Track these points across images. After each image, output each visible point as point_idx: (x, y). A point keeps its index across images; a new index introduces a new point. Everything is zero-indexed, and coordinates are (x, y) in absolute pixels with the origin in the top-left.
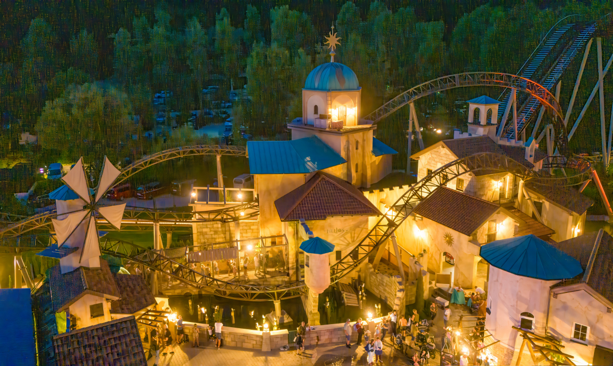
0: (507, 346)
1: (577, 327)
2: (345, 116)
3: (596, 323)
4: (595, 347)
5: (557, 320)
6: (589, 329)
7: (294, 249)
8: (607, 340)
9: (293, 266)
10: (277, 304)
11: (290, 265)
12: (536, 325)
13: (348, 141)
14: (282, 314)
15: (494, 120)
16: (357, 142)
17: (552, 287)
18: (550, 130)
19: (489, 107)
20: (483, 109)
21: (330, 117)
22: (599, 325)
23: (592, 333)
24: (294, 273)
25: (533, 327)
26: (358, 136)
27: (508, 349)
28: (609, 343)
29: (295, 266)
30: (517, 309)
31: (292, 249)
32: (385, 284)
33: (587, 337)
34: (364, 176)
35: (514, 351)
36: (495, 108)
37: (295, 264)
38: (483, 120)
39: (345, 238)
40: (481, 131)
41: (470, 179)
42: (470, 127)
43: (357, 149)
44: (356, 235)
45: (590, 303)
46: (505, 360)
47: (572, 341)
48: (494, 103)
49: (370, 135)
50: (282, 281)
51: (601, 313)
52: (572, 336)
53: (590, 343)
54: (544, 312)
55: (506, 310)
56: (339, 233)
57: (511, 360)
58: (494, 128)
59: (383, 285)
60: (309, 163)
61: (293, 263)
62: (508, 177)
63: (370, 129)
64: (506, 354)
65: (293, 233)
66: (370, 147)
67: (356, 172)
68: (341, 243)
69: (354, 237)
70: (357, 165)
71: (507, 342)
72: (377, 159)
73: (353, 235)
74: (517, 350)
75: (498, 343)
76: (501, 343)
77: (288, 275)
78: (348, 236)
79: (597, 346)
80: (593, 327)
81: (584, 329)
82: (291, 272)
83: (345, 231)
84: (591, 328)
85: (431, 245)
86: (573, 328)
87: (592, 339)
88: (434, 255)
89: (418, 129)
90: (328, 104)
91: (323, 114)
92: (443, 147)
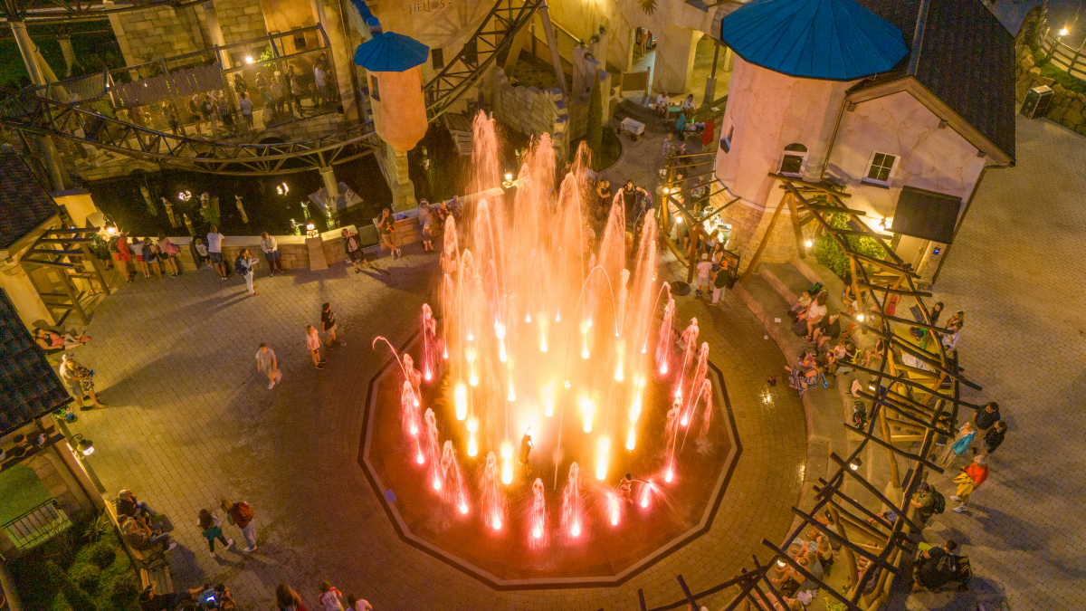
0: (752, 206)
1: (878, 157)
3: (914, 148)
4: (901, 189)
5: (846, 150)
6: (898, 158)
7: (345, 55)
8: (925, 176)
9: (347, 92)
10: (328, 175)
11: (342, 91)
12: (808, 164)
14: (341, 191)
17: (849, 92)
22: (918, 153)
23: (901, 166)
24: (352, 104)
25: (802, 168)
27: (753, 210)
28: (927, 181)
29: (352, 92)
30: (780, 138)
31: (341, 56)
32: (530, 107)
33: (891, 175)
35: (762, 213)
37: (351, 87)
39: (447, 20)
44: (470, 12)
45: (912, 113)
46: (745, 228)
47: (864, 183)
50: (331, 123)
51: (928, 129)
52: (866, 175)
53: (894, 184)
54: (826, 140)
55: (761, 143)
56: (434, 10)
57: (756, 227)
59: (526, 108)
61: (346, 85)
64: (748, 219)
65: (337, 20)
68: (441, 31)
69: (466, 15)
71: (753, 199)
73: (463, 12)
74: (770, 211)
75: (738, 201)
76: (742, 202)
77: (341, 110)
78: (453, 15)
79: (905, 187)
80: (906, 156)
81: (890, 160)
82: (346, 104)
83: (446, 6)
84: (902, 159)
85: (614, 15)
86: (871, 162)
87: (900, 177)
88: (618, 36)
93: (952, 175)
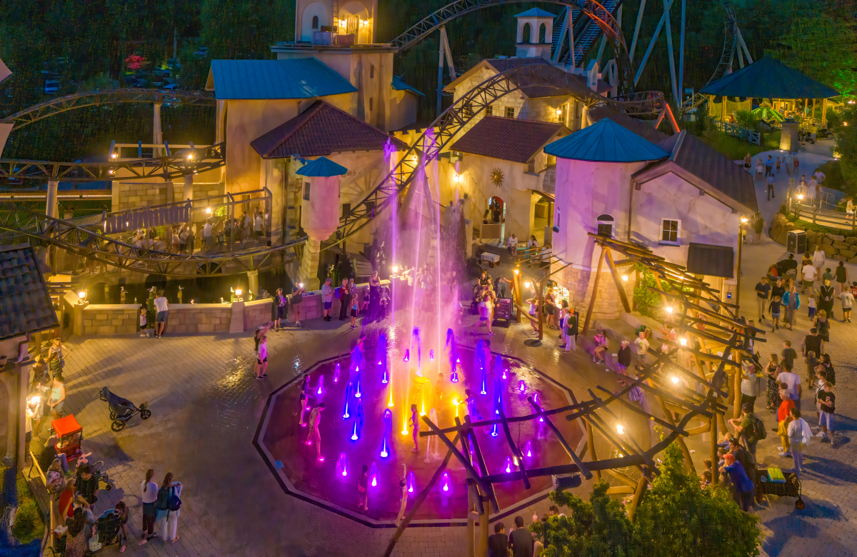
0: (581, 268)
1: (666, 223)
2: (357, 30)
3: (688, 212)
4: (688, 246)
5: (641, 219)
6: (680, 222)
7: (280, 204)
8: (702, 233)
9: (277, 230)
10: (253, 278)
11: (273, 229)
12: (617, 230)
13: (360, 63)
15: (549, 39)
16: (372, 68)
17: (633, 176)
18: (613, 67)
19: (542, 21)
20: (535, 23)
21: (335, 29)
22: (692, 216)
23: (684, 228)
24: (278, 240)
25: (613, 234)
26: (374, 59)
27: (583, 271)
28: (704, 237)
29: (280, 230)
30: (592, 211)
31: (277, 203)
33: (679, 236)
34: (380, 115)
35: (590, 272)
36: (549, 23)
37: (281, 226)
38: (535, 38)
39: (357, 185)
40: (533, 52)
41: (521, 106)
42: (519, 48)
43: (372, 76)
44: (372, 180)
45: (679, 188)
46: (579, 289)
47: (661, 244)
48: (549, 17)
49: (390, 58)
51: (692, 198)
52: (661, 238)
53: (682, 242)
54: (625, 211)
55: (579, 217)
56: (348, 177)
57: (587, 285)
58: (548, 49)
60: (305, 87)
61: (277, 225)
62: (569, 104)
63: (388, 50)
64: (580, 280)
65: (280, 178)
66: (389, 79)
67: (371, 109)
68: (351, 191)
69: (370, 182)
70: (371, 100)
71: (580, 262)
72: (399, 95)
73: (368, 179)
74: (594, 270)
75: (570, 266)
76: (574, 266)
77: (269, 244)
78: (361, 182)
79: (691, 244)
80: (684, 220)
81: (674, 225)
82: (274, 239)
83: (357, 175)
84: (682, 222)
85: (474, 192)
86: (662, 227)
87: (684, 237)
88: (477, 205)
89: (450, 64)
90: (334, 13)
91: (326, 24)
92: (487, 68)
93: (719, 230)
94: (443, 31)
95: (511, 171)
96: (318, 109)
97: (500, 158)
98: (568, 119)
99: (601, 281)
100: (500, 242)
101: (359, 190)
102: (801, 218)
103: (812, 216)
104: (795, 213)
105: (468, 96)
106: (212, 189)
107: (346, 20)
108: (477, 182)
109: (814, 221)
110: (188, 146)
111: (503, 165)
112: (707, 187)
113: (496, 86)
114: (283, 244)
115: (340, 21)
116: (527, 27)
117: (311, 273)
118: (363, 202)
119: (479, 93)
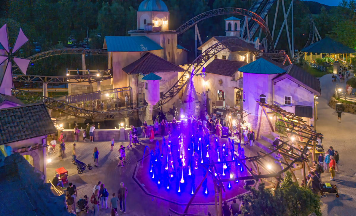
1: (286, 98)
2: (162, 25)
3: (294, 93)
4: (295, 106)
5: (277, 96)
6: (291, 97)
8: (300, 101)
9: (135, 102)
11: (133, 102)
12: (267, 100)
13: (164, 38)
15: (238, 29)
16: (169, 40)
17: (273, 80)
18: (265, 40)
19: (236, 22)
20: (233, 23)
21: (153, 25)
22: (296, 95)
23: (293, 99)
24: (136, 106)
25: (266, 102)
26: (169, 36)
27: (255, 116)
28: (301, 103)
29: (136, 103)
30: (258, 93)
31: (135, 92)
32: (188, 108)
33: (291, 103)
34: (173, 59)
36: (238, 23)
37: (136, 101)
38: (233, 28)
39: (165, 85)
40: (232, 34)
41: (229, 55)
42: (227, 33)
43: (169, 43)
44: (172, 83)
45: (290, 84)
47: (285, 106)
48: (238, 20)
49: (176, 36)
51: (296, 88)
52: (284, 103)
53: (293, 105)
54: (270, 93)
55: (253, 96)
56: (162, 82)
58: (238, 33)
60: (143, 47)
61: (135, 100)
62: (247, 55)
63: (175, 33)
64: (254, 120)
65: (135, 82)
66: (176, 44)
67: (169, 56)
68: (163, 88)
69: (170, 84)
70: (169, 53)
71: (254, 113)
72: (180, 51)
74: (259, 116)
75: (250, 114)
77: (132, 108)
78: (167, 84)
79: (296, 105)
80: (293, 96)
81: (289, 98)
82: (134, 106)
83: (165, 81)
84: (292, 97)
86: (284, 99)
87: (293, 103)
88: (213, 93)
89: (200, 39)
90: (152, 18)
91: (149, 23)
92: (214, 40)
93: (307, 100)
94: (196, 26)
95: (226, 79)
96: (148, 56)
97: (221, 75)
98: (247, 60)
99: (262, 120)
100: (223, 107)
101: (166, 87)
102: (341, 98)
103: (345, 97)
104: (338, 96)
105: (207, 51)
106: (108, 87)
107: (157, 21)
108: (213, 84)
109: (346, 100)
110: (97, 71)
111: (222, 77)
112: (301, 83)
113: (218, 47)
114: (138, 108)
115: (155, 21)
116: (230, 24)
117: (150, 118)
118: (168, 91)
119: (212, 50)
